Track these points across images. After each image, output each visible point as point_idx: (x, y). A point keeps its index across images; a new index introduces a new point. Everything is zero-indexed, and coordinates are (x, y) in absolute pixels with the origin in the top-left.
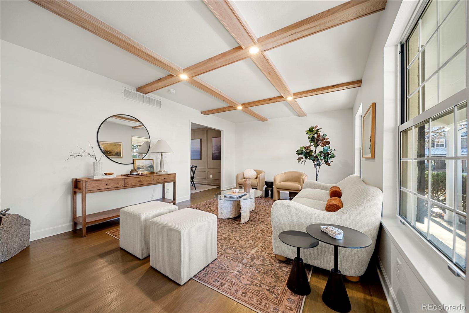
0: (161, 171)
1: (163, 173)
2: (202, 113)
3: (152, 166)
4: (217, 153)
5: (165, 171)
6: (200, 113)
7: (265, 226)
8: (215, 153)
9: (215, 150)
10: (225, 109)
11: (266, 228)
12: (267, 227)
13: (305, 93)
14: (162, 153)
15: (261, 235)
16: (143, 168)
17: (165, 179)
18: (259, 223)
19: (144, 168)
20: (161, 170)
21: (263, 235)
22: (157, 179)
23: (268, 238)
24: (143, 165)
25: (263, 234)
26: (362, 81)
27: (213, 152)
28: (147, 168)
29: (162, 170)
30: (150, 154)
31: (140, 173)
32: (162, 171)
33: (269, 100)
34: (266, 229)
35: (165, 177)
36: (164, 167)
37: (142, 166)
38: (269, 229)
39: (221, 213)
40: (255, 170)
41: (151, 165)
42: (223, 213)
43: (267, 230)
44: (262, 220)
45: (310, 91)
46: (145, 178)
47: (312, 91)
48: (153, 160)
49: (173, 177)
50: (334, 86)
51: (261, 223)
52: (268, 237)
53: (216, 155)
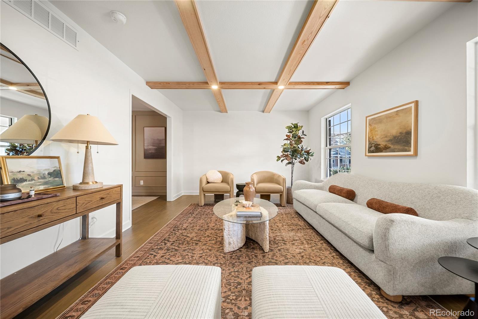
0: (87, 183)
1: (91, 186)
2: (148, 83)
3: (57, 174)
4: (152, 149)
5: (96, 182)
6: (145, 84)
8: (150, 149)
9: (148, 145)
10: (193, 84)
13: (300, 85)
14: (88, 142)
16: (32, 180)
17: (102, 198)
19: (36, 178)
20: (86, 181)
22: (86, 202)
24: (33, 172)
26: (350, 83)
27: (146, 148)
28: (44, 178)
29: (90, 180)
30: (49, 144)
31: (33, 193)
32: (91, 183)
33: (259, 84)
35: (102, 196)
36: (93, 173)
37: (29, 175)
39: (230, 243)
40: (219, 171)
41: (54, 171)
42: (232, 242)
45: (306, 84)
46: (54, 204)
47: (307, 84)
48: (58, 158)
49: (118, 194)
50: (327, 83)
53: (150, 152)
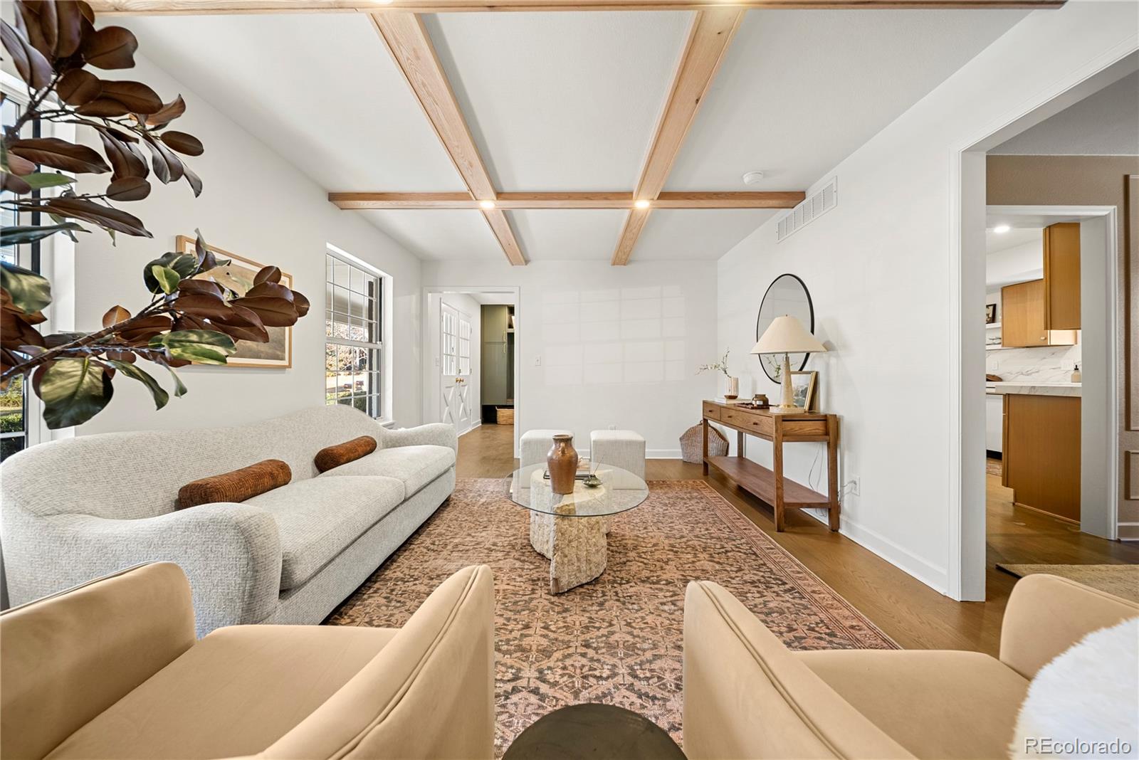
7: (480, 540)
11: (476, 534)
12: (473, 537)
15: (481, 520)
18: (500, 544)
21: (477, 520)
23: (466, 518)
25: (478, 523)
34: (475, 532)
38: (469, 535)
43: (472, 530)
44: (493, 554)
51: (493, 545)
52: (467, 520)
